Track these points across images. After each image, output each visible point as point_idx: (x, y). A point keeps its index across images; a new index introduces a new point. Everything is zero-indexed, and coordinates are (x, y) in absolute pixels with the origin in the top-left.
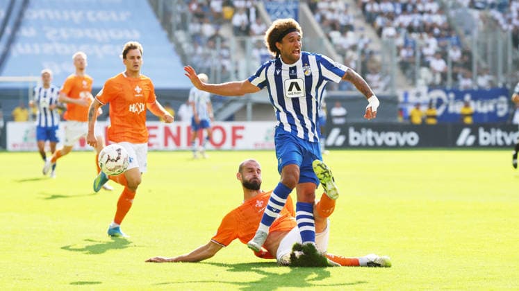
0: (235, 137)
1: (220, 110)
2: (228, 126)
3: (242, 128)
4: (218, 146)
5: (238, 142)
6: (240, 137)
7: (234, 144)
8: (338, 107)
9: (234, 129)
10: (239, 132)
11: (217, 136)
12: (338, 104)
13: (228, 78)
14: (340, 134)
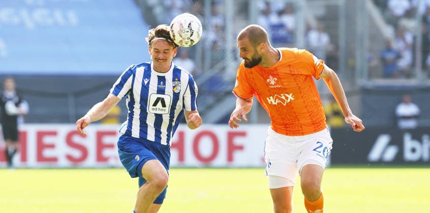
0: (232, 148)
1: (210, 107)
2: (222, 131)
3: (243, 134)
4: (206, 162)
5: (237, 155)
6: (241, 148)
7: (230, 158)
8: (406, 103)
9: (231, 136)
10: (238, 141)
11: (206, 147)
12: (407, 98)
13: (223, 58)
14: (391, 144)
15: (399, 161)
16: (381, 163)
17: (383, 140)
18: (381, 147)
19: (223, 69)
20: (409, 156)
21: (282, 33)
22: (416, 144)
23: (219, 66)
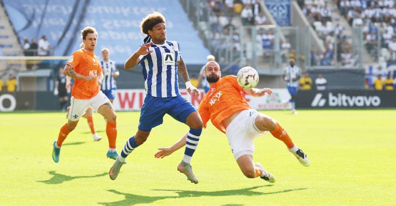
8: (320, 78)
12: (320, 75)
13: (238, 56)
14: (322, 98)
15: (327, 107)
16: (318, 108)
17: (319, 96)
18: (318, 100)
19: (239, 61)
20: (331, 104)
21: (268, 43)
22: (335, 98)
23: (237, 60)
